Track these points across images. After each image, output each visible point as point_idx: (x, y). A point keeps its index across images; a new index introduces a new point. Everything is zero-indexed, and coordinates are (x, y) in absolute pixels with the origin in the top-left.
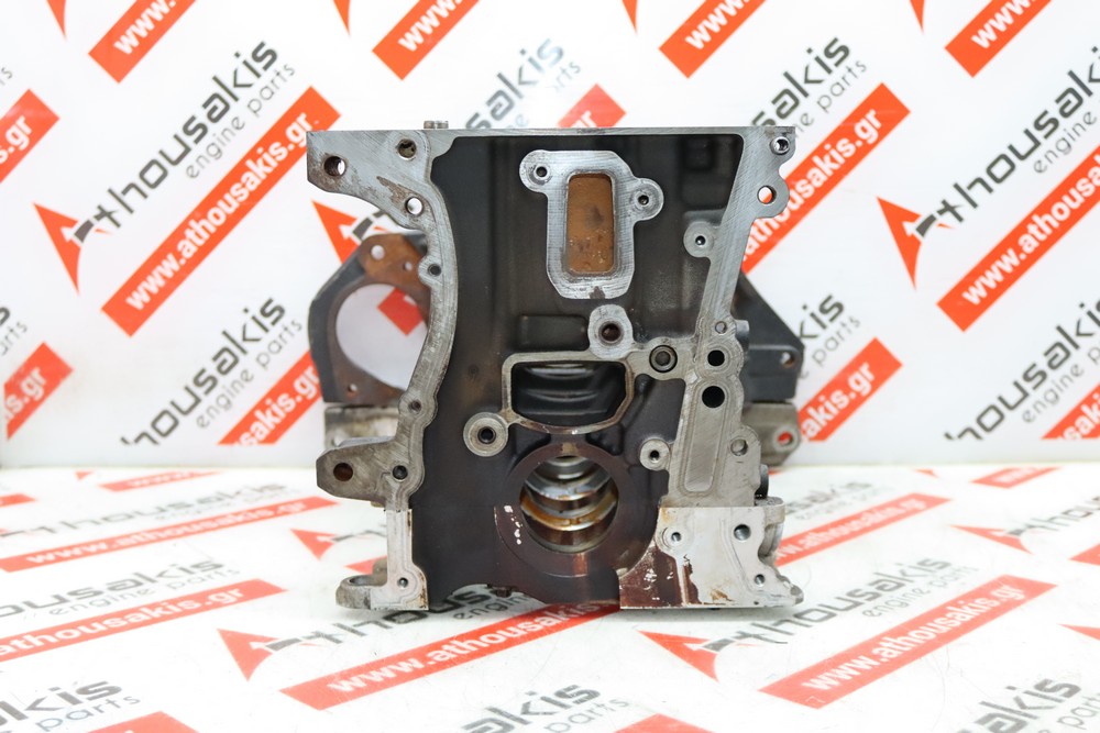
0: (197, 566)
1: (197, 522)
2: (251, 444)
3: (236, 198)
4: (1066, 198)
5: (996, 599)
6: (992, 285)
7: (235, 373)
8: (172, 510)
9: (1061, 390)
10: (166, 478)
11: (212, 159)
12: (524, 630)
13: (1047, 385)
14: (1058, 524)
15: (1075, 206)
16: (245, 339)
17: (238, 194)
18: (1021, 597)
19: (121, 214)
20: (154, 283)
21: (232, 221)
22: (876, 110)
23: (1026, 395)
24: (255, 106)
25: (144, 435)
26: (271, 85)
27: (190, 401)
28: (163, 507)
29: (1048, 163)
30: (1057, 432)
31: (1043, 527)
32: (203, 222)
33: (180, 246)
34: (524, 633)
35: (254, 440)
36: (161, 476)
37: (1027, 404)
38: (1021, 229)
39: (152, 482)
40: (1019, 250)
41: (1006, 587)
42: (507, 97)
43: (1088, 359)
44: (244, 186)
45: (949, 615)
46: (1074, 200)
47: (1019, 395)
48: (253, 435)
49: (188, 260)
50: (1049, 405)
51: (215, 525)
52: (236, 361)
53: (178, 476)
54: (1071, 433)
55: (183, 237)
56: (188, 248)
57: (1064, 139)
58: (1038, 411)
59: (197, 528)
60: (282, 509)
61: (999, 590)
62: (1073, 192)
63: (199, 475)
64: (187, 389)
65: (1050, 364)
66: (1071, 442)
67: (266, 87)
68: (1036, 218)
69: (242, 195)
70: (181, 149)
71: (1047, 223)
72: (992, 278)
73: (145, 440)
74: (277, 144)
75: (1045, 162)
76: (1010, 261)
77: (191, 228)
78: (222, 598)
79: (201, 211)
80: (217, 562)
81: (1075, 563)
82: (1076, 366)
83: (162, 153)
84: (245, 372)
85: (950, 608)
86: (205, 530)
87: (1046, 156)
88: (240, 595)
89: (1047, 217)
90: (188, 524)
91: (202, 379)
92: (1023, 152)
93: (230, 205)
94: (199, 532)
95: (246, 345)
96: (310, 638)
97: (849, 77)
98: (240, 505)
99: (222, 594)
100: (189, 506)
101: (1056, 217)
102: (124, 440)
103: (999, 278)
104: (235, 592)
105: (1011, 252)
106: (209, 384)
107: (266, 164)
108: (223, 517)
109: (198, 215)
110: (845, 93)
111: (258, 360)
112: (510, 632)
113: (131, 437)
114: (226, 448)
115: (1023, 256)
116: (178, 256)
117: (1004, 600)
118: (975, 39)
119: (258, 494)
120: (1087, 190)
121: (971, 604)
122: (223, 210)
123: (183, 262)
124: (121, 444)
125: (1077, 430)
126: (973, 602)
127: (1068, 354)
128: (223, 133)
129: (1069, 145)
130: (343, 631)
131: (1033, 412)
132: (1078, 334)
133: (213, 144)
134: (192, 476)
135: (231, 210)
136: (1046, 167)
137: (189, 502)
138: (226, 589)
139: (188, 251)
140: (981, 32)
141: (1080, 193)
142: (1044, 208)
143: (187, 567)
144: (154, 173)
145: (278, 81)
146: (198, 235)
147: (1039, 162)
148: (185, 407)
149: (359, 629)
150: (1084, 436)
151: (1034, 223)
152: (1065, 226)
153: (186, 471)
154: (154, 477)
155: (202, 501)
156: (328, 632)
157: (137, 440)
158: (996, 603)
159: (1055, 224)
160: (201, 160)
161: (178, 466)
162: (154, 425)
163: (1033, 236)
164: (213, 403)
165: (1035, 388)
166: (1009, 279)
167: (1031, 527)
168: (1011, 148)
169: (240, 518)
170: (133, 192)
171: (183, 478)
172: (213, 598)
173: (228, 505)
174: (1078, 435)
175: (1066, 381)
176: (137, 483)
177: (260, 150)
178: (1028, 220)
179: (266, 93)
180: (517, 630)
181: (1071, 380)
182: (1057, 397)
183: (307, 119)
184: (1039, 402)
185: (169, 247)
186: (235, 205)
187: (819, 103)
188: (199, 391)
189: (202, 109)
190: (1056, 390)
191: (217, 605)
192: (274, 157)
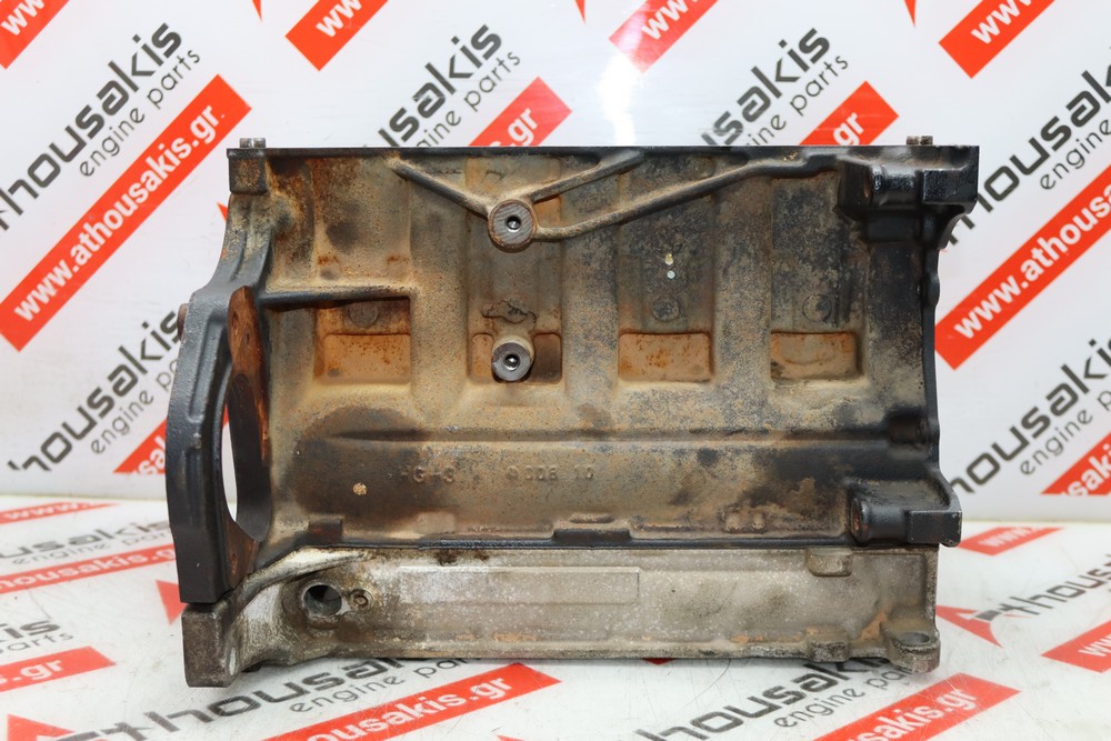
0: (27, 628)
1: (55, 569)
2: (151, 473)
3: (134, 199)
4: (1077, 219)
5: (941, 707)
6: (988, 316)
7: (133, 395)
8: (36, 552)
9: (1066, 439)
10: (50, 510)
11: (108, 155)
12: (364, 729)
13: (1049, 433)
14: (1039, 605)
15: (1087, 228)
16: (144, 357)
17: (137, 194)
18: (971, 706)
19: (9, 216)
20: (45, 292)
21: (131, 224)
22: (858, 114)
23: (1024, 443)
24: (155, 96)
25: (33, 459)
26: (173, 74)
27: (84, 423)
28: (29, 547)
29: (1056, 177)
30: (1059, 487)
31: (1021, 609)
32: (99, 225)
33: (73, 252)
34: (363, 734)
35: (153, 469)
36: (45, 507)
37: (1026, 454)
38: (1024, 253)
39: (31, 514)
40: (1020, 278)
41: (957, 692)
42: (436, 91)
43: (1098, 403)
44: (143, 186)
45: (878, 729)
46: (1086, 221)
47: (1016, 443)
48: (153, 463)
49: (81, 267)
50: (1050, 455)
51: (75, 573)
52: (134, 381)
53: (65, 508)
54: (1076, 488)
55: (77, 242)
56: (82, 255)
57: (1076, 151)
58: (1039, 462)
59: (54, 576)
60: (160, 553)
61: (947, 696)
62: (1085, 212)
63: (89, 507)
64: (81, 410)
65: (1054, 409)
66: (1075, 498)
67: (169, 76)
68: (1041, 241)
69: (141, 196)
70: (74, 144)
71: (1054, 247)
72: (989, 308)
73: (35, 465)
74: (180, 140)
75: (1053, 177)
76: (1010, 289)
77: (85, 232)
78: (36, 671)
79: (96, 214)
80: (52, 623)
81: (1047, 660)
82: (1084, 412)
83: (53, 147)
84: (144, 393)
85: (881, 719)
86: (63, 579)
87: (1054, 170)
88: (57, 669)
89: (1054, 240)
90: (44, 572)
91: (96, 400)
92: (1028, 165)
93: (128, 208)
94: (54, 582)
95: (145, 364)
96: (109, 732)
97: (828, 75)
98: (116, 547)
99: (38, 667)
100: (59, 547)
101: (1063, 241)
102: (12, 465)
103: (997, 308)
104: (55, 666)
105: (1011, 279)
106: (105, 405)
107: (168, 162)
108: (90, 562)
109: (91, 218)
110: (822, 92)
111: (158, 380)
112: (346, 731)
113: (19, 462)
114: (122, 477)
115: (1025, 285)
116: (71, 263)
117: (949, 710)
118: (975, 33)
119: (142, 533)
120: (1102, 210)
121: (908, 715)
122: (120, 212)
123: (76, 269)
124: (9, 469)
125: (1084, 484)
126: (910, 712)
127: (1075, 398)
128: (120, 127)
129: (1082, 158)
130: (152, 723)
131: (1033, 463)
132: (1087, 375)
133: (109, 138)
134: (81, 507)
135: (129, 213)
136: (1054, 183)
137: (60, 542)
138: (43, 661)
139: (82, 257)
140: (983, 26)
141: (1094, 213)
142: (1051, 230)
143: (17, 627)
144: (43, 171)
145: (181, 68)
146: (92, 239)
147: (1047, 176)
148: (78, 430)
149: (174, 722)
150: (1091, 492)
151: (1039, 247)
152: (1075, 252)
153: (75, 502)
154: (36, 508)
155: (74, 542)
156: (133, 725)
157: (26, 465)
158: (940, 714)
159: (1064, 249)
160: (96, 156)
161: (71, 495)
162: (44, 448)
163: (1037, 261)
164: (110, 427)
165: (1036, 435)
166: (1009, 311)
167: (1007, 608)
168: (1014, 160)
169: (109, 564)
170: (21, 190)
171: (70, 511)
172: (25, 672)
173: (102, 547)
174: (1084, 491)
175: (1072, 428)
176: (16, 516)
177: (161, 147)
178: (1032, 243)
179: (169, 82)
180: (356, 730)
181: (1078, 428)
182: (1060, 446)
183: (213, 113)
184: (1039, 452)
185: (61, 252)
186: (134, 207)
187: (792, 104)
188: (94, 413)
189: (97, 99)
190: (1060, 438)
191: (27, 682)
192: (177, 155)
